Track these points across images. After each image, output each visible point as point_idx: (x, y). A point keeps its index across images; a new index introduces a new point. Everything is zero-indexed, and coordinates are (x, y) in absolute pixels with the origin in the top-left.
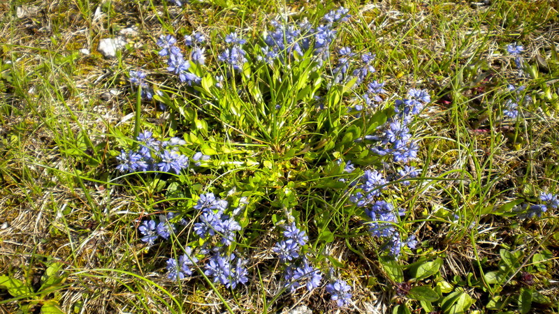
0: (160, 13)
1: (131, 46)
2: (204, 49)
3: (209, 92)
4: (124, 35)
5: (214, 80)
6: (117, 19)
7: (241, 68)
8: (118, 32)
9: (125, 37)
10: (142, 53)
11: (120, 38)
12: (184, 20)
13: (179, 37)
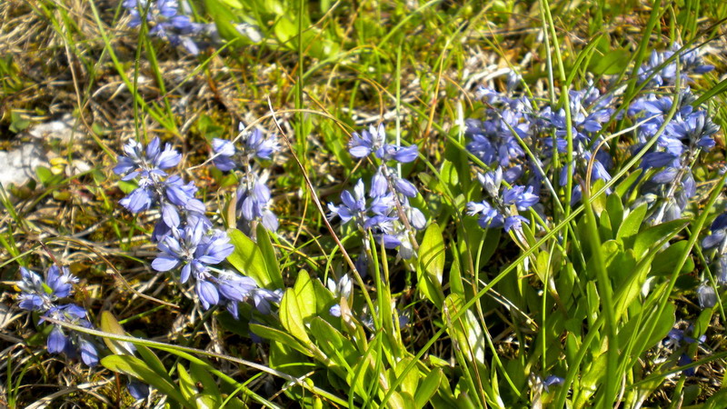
0: (141, 79)
1: (57, 171)
2: (266, 174)
3: (306, 339)
4: (40, 142)
5: (320, 292)
6: (25, 99)
7: (407, 245)
8: (25, 132)
9: (43, 147)
10: (85, 192)
11: (29, 149)
12: (208, 96)
13: (194, 147)
